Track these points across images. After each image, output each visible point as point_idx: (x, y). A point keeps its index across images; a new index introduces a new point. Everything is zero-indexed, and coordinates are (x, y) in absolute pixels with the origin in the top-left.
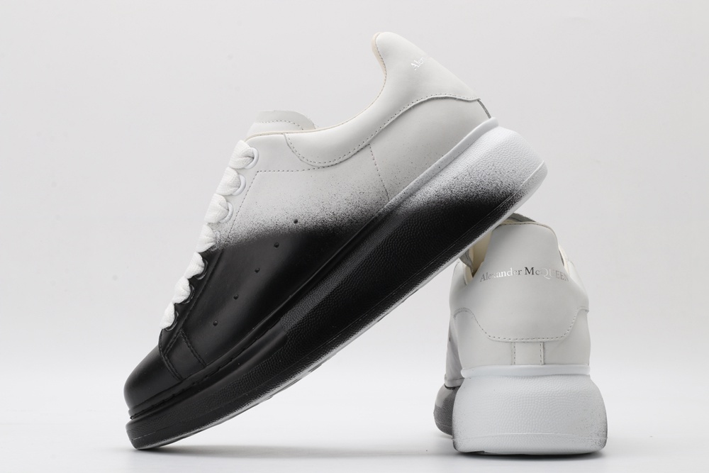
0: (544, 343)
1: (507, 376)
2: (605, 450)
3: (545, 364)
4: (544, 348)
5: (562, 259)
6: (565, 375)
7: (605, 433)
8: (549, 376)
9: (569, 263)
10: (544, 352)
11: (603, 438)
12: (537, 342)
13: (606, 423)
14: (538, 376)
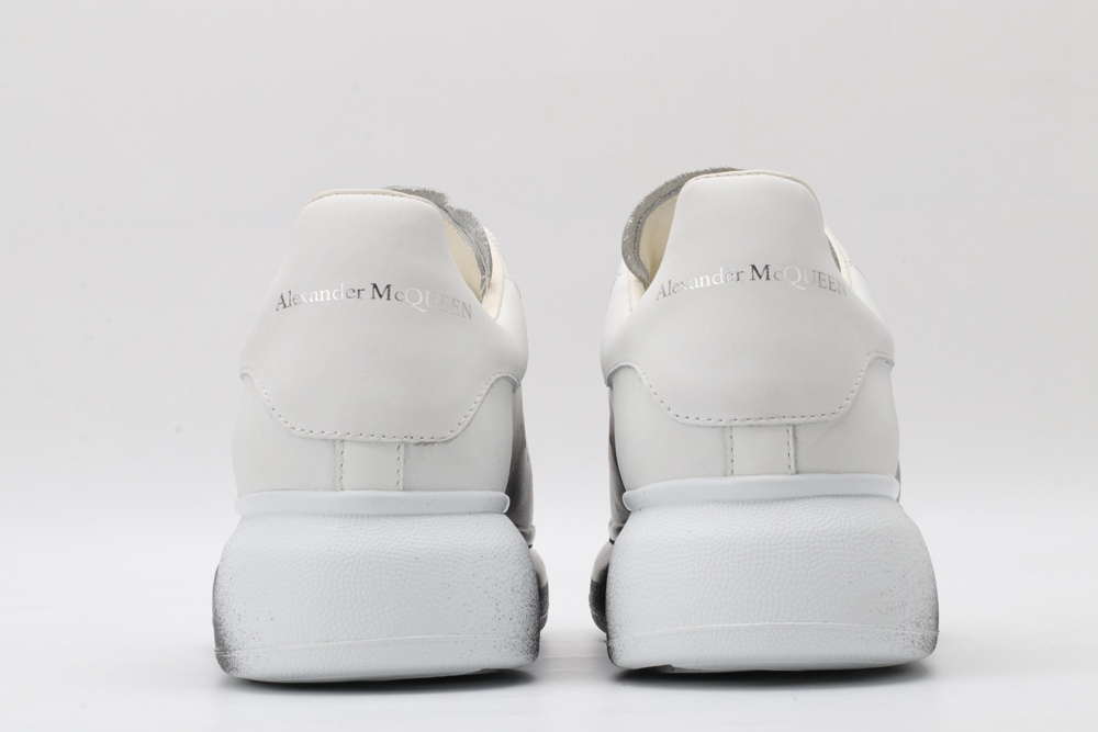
0: (794, 426)
1: (718, 502)
2: (936, 659)
3: (797, 473)
4: (795, 438)
5: (836, 260)
6: (843, 496)
7: (932, 622)
8: (808, 498)
9: (852, 269)
10: (796, 448)
11: (932, 633)
12: (780, 425)
13: (936, 599)
14: (785, 500)
